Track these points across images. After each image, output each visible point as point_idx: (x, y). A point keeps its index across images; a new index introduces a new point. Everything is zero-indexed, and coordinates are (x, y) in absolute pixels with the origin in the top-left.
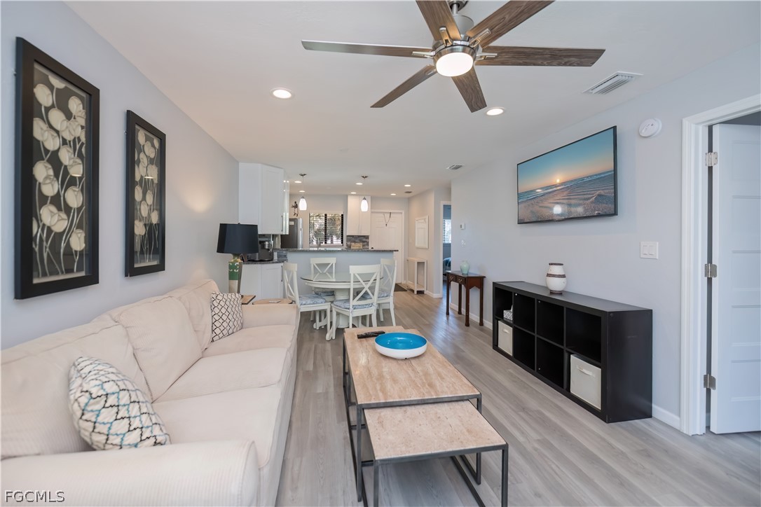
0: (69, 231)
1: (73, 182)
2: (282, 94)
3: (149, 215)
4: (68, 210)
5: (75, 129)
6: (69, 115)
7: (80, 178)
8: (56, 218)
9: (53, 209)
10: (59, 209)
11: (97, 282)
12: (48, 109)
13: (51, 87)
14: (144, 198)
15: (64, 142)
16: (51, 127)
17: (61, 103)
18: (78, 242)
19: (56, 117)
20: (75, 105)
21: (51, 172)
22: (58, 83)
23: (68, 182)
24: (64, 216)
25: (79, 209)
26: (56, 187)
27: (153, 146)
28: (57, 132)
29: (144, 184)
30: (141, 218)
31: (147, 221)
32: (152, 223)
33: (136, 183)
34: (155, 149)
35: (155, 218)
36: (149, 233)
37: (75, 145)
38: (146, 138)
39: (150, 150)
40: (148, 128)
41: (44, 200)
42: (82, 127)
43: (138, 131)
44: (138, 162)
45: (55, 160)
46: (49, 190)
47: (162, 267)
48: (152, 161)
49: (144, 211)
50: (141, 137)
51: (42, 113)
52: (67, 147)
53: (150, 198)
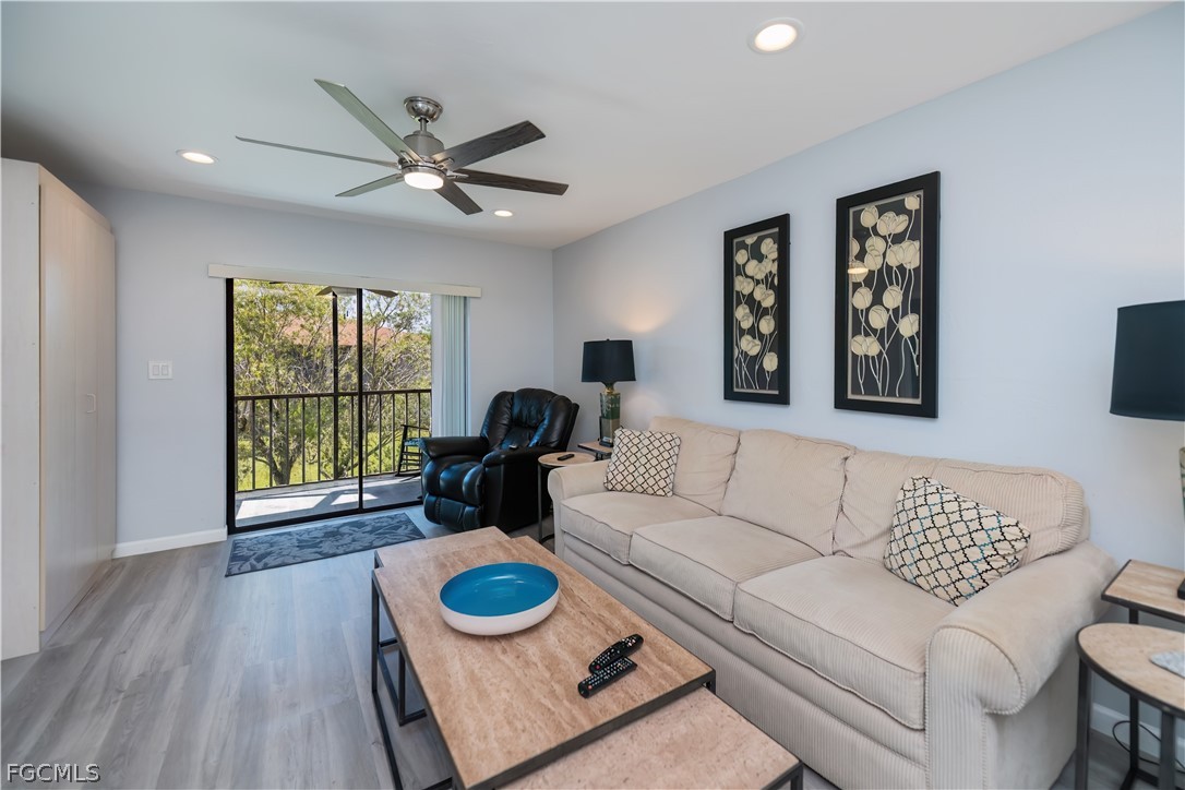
0: (761, 355)
1: (766, 312)
3: (891, 325)
4: (761, 337)
5: (770, 266)
6: (760, 258)
7: (772, 307)
8: (750, 345)
9: (749, 338)
10: (754, 338)
11: (787, 403)
12: (744, 265)
13: (746, 247)
14: (878, 301)
15: (758, 282)
16: (747, 276)
17: (757, 255)
18: (770, 362)
19: (753, 268)
20: (767, 245)
21: (748, 310)
22: (750, 240)
23: (757, 310)
24: (757, 342)
25: (771, 335)
26: (752, 320)
27: (902, 211)
28: (752, 278)
29: (878, 282)
30: (870, 331)
31: (890, 334)
32: (899, 336)
33: (857, 286)
34: (908, 213)
35: (909, 326)
36: (894, 351)
37: (767, 281)
38: (882, 211)
39: (894, 223)
40: (886, 195)
41: (742, 332)
42: (773, 261)
43: (857, 215)
44: (861, 257)
45: (750, 301)
46: (746, 325)
47: (928, 410)
48: (898, 239)
49: (878, 319)
50: (869, 216)
51: (741, 271)
52: (761, 286)
53: (893, 297)
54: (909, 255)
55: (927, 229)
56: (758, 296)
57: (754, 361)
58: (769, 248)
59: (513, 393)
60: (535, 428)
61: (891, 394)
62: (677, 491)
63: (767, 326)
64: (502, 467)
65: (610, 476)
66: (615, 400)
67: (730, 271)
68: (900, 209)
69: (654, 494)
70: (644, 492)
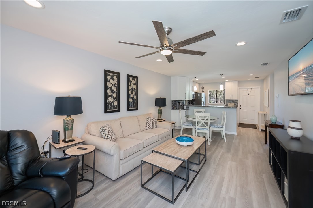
0: (114, 101)
1: (114, 92)
3: (133, 97)
5: (115, 82)
6: (113, 80)
7: (116, 91)
8: (111, 99)
9: (111, 98)
10: (112, 98)
11: (119, 111)
12: (109, 80)
13: (110, 76)
14: (132, 93)
16: (110, 83)
17: (112, 78)
18: (116, 103)
19: (111, 81)
20: (115, 77)
21: (110, 91)
22: (111, 74)
24: (113, 99)
25: (116, 97)
26: (111, 93)
27: (135, 80)
28: (111, 83)
29: (132, 90)
30: (131, 98)
32: (134, 99)
33: (130, 90)
35: (135, 97)
36: (134, 101)
37: (115, 85)
38: (133, 79)
39: (134, 82)
40: (133, 77)
41: (109, 96)
42: (116, 81)
44: (130, 85)
45: (111, 89)
46: (110, 94)
47: (137, 109)
48: (134, 84)
49: (132, 96)
50: (131, 79)
51: (108, 81)
52: (113, 86)
53: (134, 93)
54: (135, 87)
55: (137, 84)
56: (113, 88)
57: (111, 103)
63: (115, 95)
67: (106, 80)
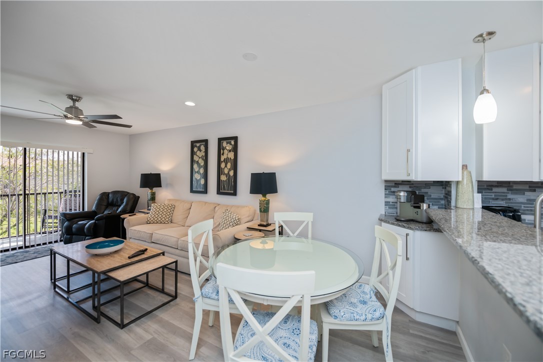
0: (200, 179)
2: (190, 104)
3: (228, 173)
4: (200, 174)
6: (200, 151)
7: (203, 165)
8: (197, 176)
10: (198, 174)
11: (206, 193)
12: (196, 152)
13: (197, 147)
14: (226, 166)
15: (200, 158)
16: (197, 156)
17: (199, 149)
18: (202, 182)
19: (198, 153)
21: (197, 166)
22: (198, 145)
23: (200, 166)
25: (203, 173)
26: (198, 169)
27: (231, 144)
29: (226, 161)
30: (225, 174)
31: (228, 175)
32: (230, 175)
33: (222, 162)
34: (232, 145)
35: (232, 173)
36: (229, 179)
37: (202, 158)
38: (227, 143)
39: (229, 147)
40: (227, 139)
41: (195, 172)
42: (204, 152)
43: (223, 143)
44: (223, 154)
45: (198, 163)
46: (196, 170)
47: (235, 194)
48: (230, 151)
49: (226, 171)
50: (225, 144)
51: (195, 154)
54: (232, 155)
55: (235, 149)
56: (200, 162)
57: (198, 181)
58: (203, 148)
59: (109, 193)
60: (120, 206)
61: (228, 190)
62: (173, 221)
63: (202, 171)
64: (104, 220)
65: (149, 219)
66: (153, 195)
67: (193, 153)
68: (230, 143)
69: (164, 223)
70: (161, 223)
